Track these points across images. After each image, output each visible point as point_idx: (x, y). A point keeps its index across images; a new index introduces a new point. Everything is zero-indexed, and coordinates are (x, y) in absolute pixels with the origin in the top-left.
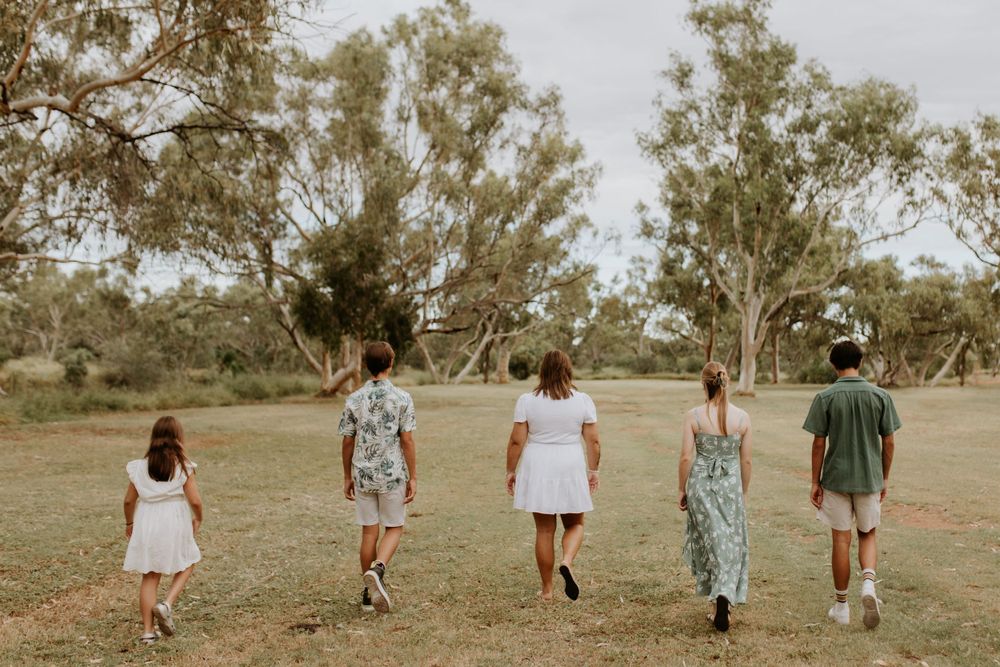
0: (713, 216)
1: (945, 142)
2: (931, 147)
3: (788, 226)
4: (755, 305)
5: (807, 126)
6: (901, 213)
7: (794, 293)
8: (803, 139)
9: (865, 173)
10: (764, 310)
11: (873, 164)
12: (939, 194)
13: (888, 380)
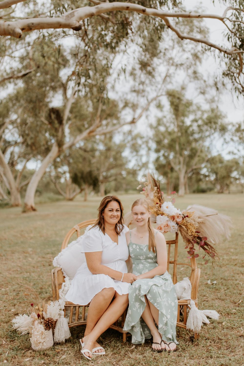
0: (171, 147)
1: (233, 126)
2: (230, 127)
3: (192, 150)
4: (183, 171)
5: (196, 121)
6: (223, 145)
7: (194, 167)
8: (195, 124)
9: (213, 134)
10: (186, 172)
11: (215, 132)
12: (232, 140)
13: (221, 191)
